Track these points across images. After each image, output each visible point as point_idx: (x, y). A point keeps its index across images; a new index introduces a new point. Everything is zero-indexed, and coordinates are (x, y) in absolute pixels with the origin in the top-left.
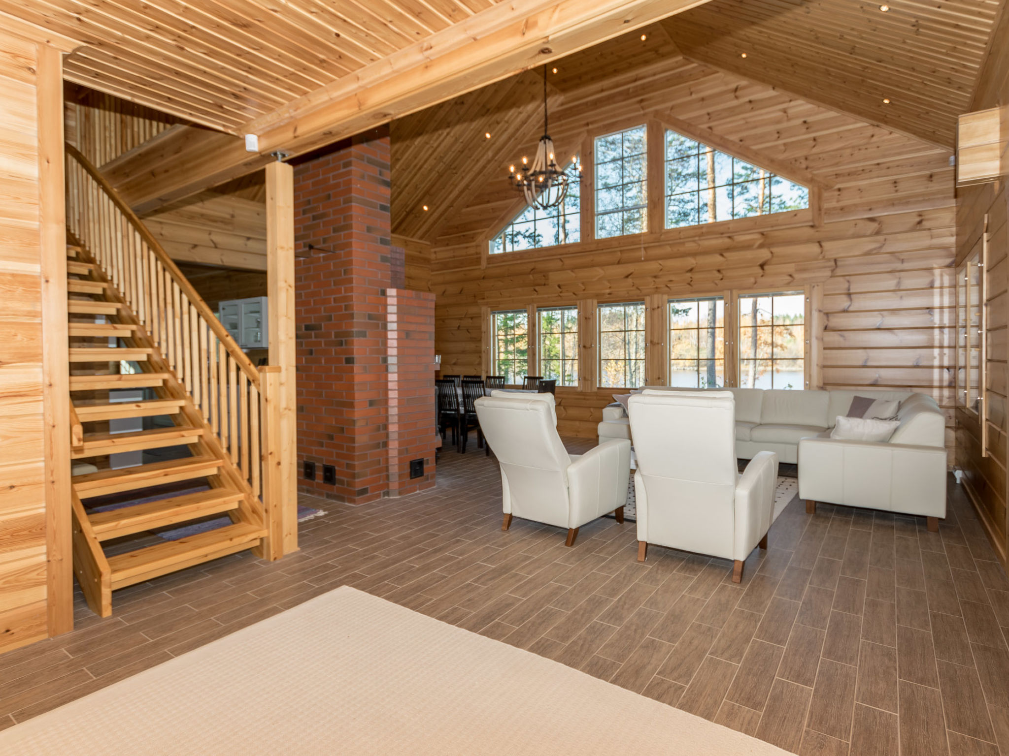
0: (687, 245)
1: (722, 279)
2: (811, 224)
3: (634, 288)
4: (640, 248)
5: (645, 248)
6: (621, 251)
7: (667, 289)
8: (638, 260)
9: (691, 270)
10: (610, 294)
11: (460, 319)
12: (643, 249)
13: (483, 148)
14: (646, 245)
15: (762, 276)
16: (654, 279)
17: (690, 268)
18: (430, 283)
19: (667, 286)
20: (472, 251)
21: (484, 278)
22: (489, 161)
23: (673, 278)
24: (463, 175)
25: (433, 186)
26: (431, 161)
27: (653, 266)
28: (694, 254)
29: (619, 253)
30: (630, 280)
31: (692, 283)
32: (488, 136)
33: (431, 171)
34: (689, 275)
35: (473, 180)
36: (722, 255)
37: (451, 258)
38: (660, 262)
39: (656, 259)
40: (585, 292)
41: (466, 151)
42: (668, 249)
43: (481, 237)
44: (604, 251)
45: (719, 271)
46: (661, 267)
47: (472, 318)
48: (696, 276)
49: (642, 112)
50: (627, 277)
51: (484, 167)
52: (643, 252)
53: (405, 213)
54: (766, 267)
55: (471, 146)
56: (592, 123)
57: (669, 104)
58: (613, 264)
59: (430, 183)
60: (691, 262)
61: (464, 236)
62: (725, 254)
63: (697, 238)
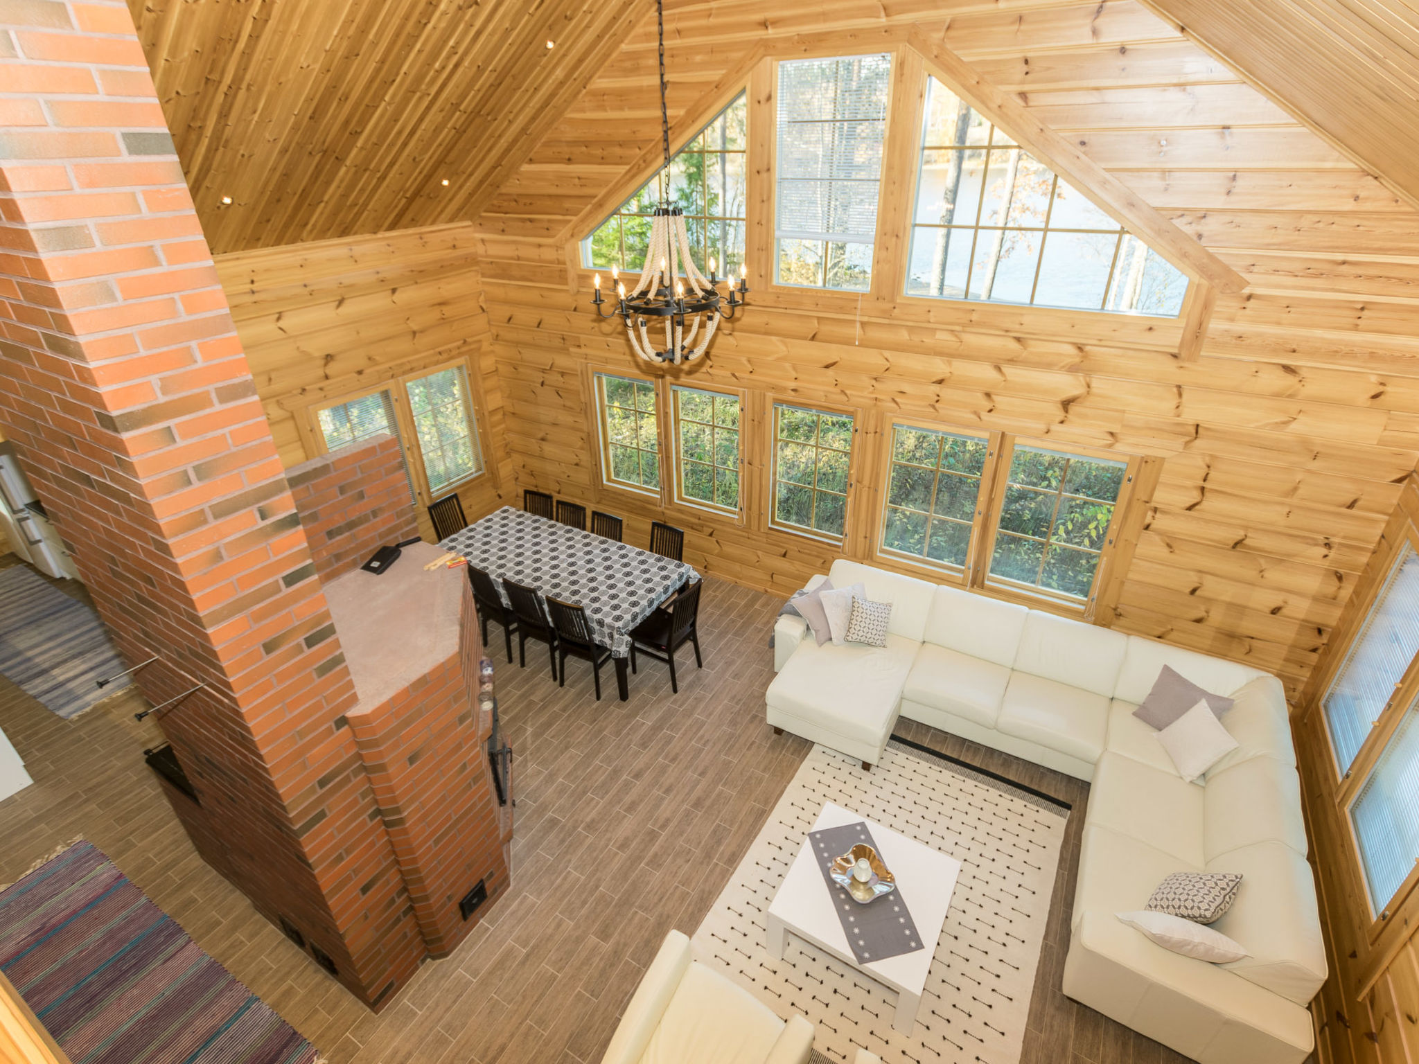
0: (940, 335)
1: (990, 411)
2: (1175, 351)
3: (837, 390)
4: (854, 321)
5: (863, 324)
6: (819, 318)
7: (894, 405)
8: (848, 342)
9: (940, 382)
10: (794, 390)
11: (544, 371)
12: (858, 325)
13: (544, 68)
14: (865, 319)
15: (1062, 422)
16: (874, 382)
17: (939, 377)
18: (482, 298)
19: (894, 400)
20: (548, 254)
21: (575, 310)
22: (562, 84)
23: (906, 387)
24: (511, 117)
25: (449, 150)
26: (434, 117)
27: (874, 359)
28: (949, 355)
29: (816, 322)
30: (830, 372)
31: (937, 405)
32: (550, 45)
33: (437, 130)
34: (936, 388)
35: (533, 119)
36: (999, 369)
37: (512, 258)
38: (887, 354)
39: (880, 346)
40: (752, 376)
41: (508, 80)
42: (904, 335)
43: (564, 232)
44: (788, 311)
45: (988, 395)
46: (888, 365)
47: (563, 374)
48: (946, 392)
49: (883, 20)
50: (827, 367)
51: (553, 95)
52: (858, 331)
53: (404, 201)
54: (1073, 408)
55: (514, 71)
56: (775, 23)
57: (946, 14)
58: (804, 338)
59: (441, 149)
60: (939, 367)
61: (531, 221)
62: (1005, 369)
63: (957, 328)
